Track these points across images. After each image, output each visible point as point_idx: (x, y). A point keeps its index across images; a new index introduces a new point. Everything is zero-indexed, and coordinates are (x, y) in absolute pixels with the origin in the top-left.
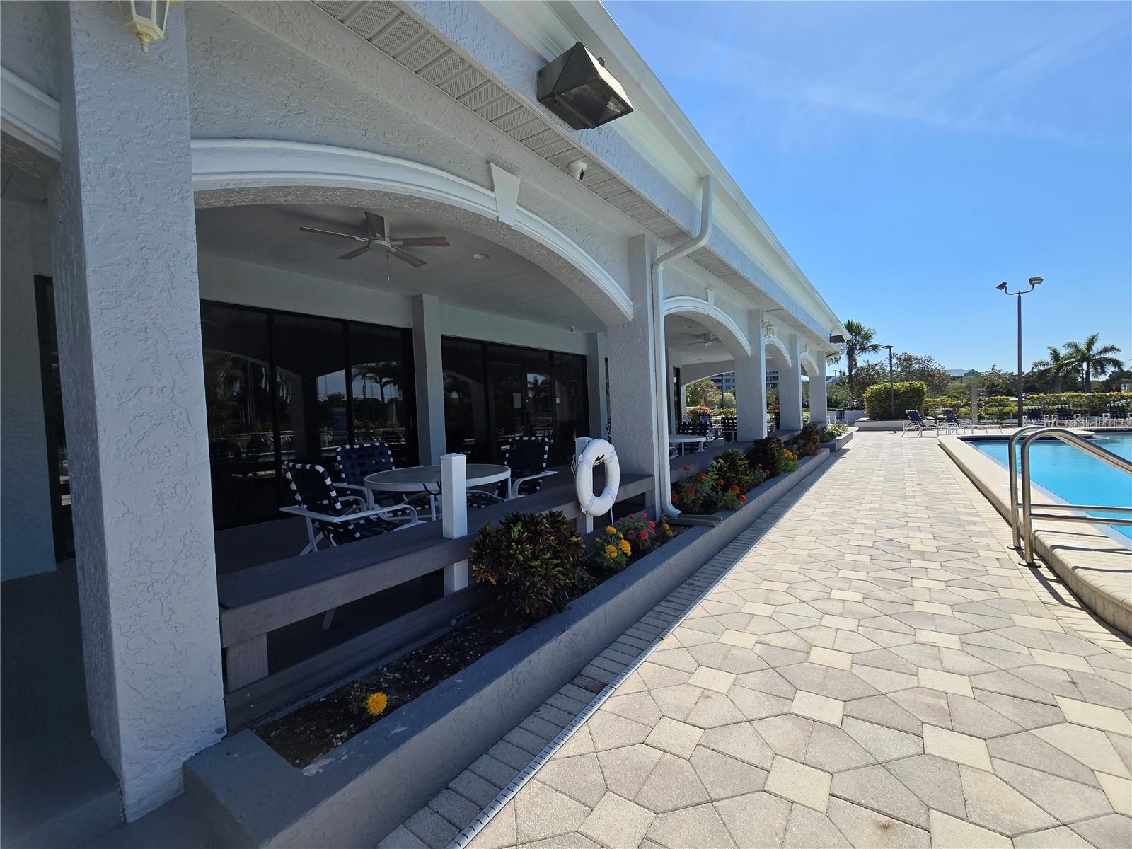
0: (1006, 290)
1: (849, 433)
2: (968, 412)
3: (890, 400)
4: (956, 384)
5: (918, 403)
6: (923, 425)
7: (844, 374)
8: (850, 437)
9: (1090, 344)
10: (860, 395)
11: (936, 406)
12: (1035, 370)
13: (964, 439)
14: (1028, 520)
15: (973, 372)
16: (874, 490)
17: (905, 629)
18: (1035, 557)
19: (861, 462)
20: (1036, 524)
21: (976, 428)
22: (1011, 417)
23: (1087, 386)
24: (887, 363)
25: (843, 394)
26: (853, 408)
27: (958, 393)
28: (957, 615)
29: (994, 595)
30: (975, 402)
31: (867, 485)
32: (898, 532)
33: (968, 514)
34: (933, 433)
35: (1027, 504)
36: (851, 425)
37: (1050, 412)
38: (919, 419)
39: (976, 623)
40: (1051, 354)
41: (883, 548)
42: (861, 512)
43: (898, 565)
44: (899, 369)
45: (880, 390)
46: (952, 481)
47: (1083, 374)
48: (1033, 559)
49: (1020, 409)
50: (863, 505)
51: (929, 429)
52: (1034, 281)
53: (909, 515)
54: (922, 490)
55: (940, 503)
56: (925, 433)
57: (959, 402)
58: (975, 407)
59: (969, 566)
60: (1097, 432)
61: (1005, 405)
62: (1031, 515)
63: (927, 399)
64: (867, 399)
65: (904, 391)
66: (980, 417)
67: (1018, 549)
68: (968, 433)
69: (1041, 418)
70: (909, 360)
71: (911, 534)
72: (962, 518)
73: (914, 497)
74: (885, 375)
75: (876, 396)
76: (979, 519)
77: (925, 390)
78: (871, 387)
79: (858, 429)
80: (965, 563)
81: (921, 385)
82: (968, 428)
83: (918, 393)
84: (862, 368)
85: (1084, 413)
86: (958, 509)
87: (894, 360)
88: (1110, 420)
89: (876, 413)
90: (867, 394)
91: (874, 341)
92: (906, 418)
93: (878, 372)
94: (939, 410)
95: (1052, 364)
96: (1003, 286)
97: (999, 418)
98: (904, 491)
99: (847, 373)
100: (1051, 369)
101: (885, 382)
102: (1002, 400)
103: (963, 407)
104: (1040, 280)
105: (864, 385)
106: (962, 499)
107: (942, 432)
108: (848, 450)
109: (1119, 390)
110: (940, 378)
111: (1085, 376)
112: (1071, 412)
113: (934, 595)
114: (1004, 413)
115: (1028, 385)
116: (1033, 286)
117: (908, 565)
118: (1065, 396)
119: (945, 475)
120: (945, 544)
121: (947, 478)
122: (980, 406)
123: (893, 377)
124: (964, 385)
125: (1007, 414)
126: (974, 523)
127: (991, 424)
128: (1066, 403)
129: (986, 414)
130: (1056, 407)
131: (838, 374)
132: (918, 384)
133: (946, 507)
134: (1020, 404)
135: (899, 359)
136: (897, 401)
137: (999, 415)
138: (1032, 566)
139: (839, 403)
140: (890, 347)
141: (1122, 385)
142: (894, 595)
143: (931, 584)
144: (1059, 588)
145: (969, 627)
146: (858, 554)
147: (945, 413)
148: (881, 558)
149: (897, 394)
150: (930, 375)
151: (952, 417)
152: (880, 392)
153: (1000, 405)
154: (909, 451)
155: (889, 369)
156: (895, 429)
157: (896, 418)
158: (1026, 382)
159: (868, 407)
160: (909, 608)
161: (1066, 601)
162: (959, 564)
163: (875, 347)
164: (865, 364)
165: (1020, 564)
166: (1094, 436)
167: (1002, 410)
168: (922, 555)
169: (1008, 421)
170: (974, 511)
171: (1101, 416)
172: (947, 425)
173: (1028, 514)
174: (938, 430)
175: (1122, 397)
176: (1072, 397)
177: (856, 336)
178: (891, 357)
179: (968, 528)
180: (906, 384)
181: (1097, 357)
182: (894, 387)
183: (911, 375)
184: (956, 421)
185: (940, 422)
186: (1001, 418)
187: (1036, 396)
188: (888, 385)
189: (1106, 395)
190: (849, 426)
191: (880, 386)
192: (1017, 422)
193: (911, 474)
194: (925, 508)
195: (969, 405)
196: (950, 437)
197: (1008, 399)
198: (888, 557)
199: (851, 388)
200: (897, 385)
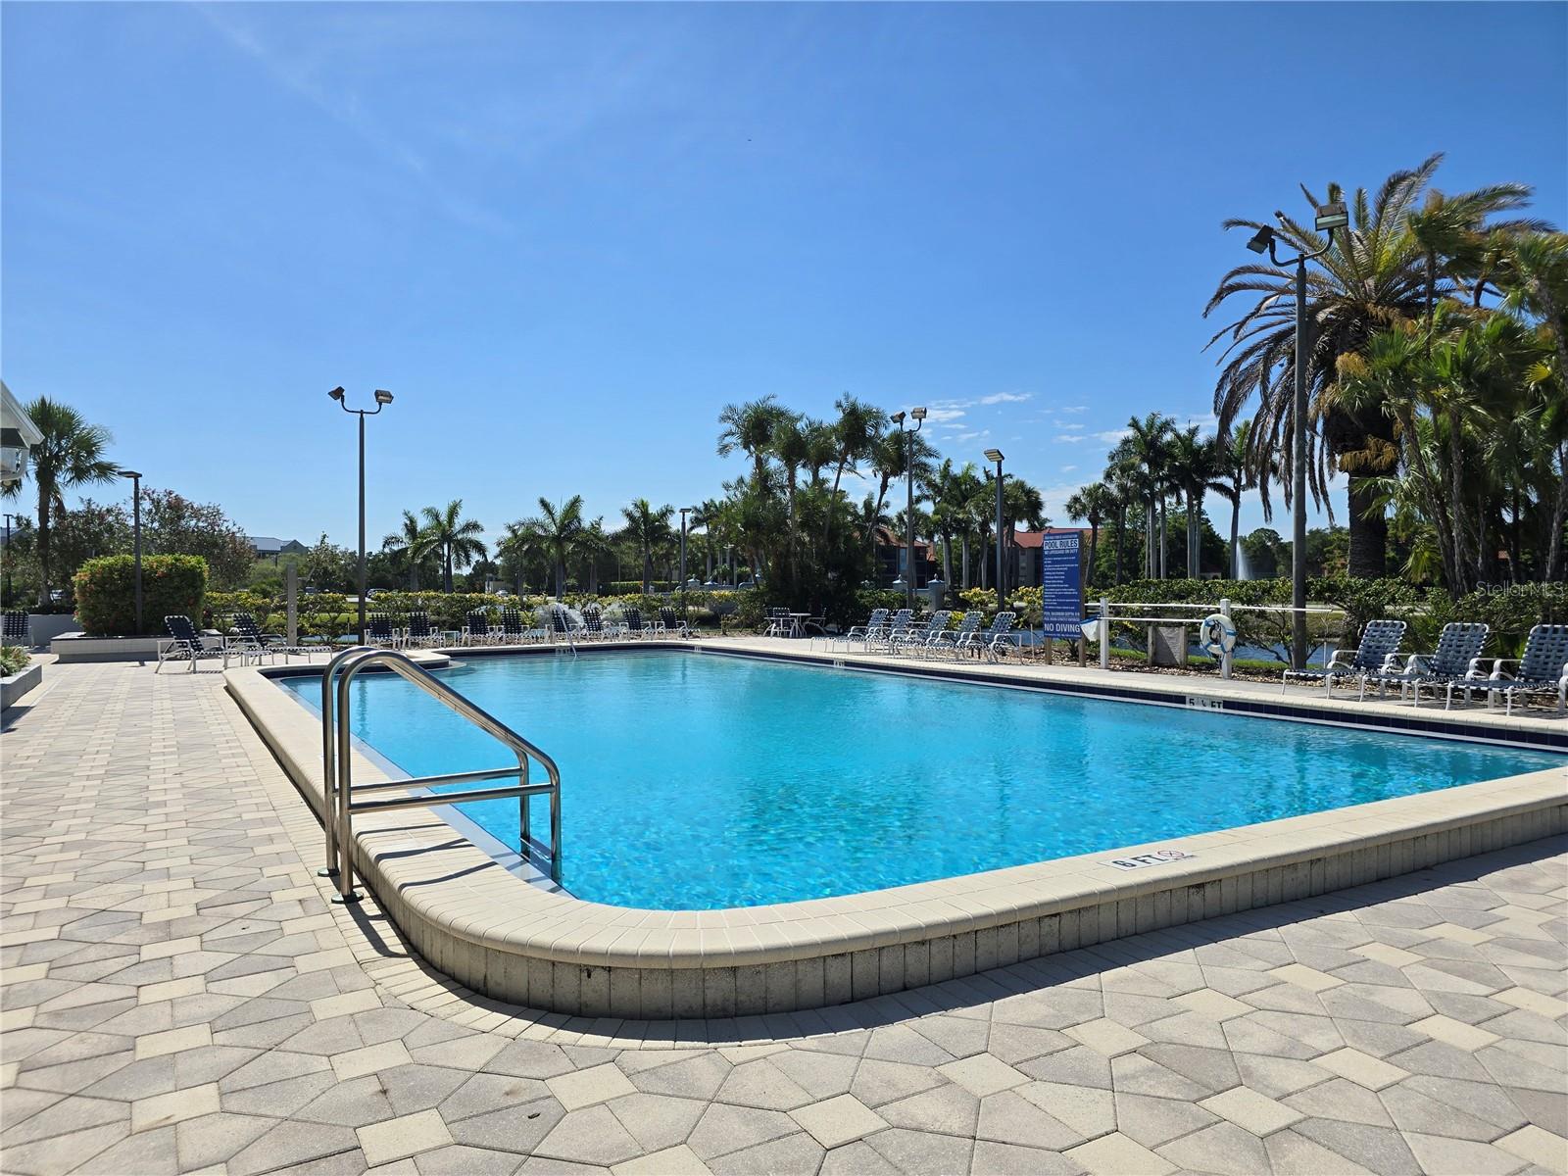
0: (343, 401)
1: (31, 668)
2: (282, 621)
3: (134, 594)
4: (266, 565)
5: (191, 601)
6: (198, 648)
7: (29, 523)
8: (35, 677)
9: (453, 512)
10: (65, 579)
11: (227, 608)
12: (387, 550)
13: (270, 674)
14: (346, 817)
15: (295, 546)
16: (78, 801)
17: (111, 1111)
18: (356, 881)
19: (55, 738)
20: (360, 822)
21: (294, 652)
22: (348, 631)
23: (447, 583)
24: (130, 508)
25: (25, 571)
26: (48, 609)
27: (270, 585)
28: (220, 1038)
29: (289, 973)
30: (292, 603)
31: (62, 791)
32: (121, 888)
33: (263, 822)
34: (216, 664)
35: (346, 789)
36: (42, 647)
37: (401, 624)
38: (190, 636)
39: (252, 1043)
40: (406, 525)
41: (82, 934)
42: (38, 860)
43: (113, 965)
44: (156, 525)
45: (111, 568)
46: (242, 760)
47: (444, 562)
48: (352, 887)
49: (362, 616)
50: (47, 841)
51: (210, 656)
52: (383, 397)
53: (149, 846)
54: (183, 786)
55: (216, 808)
56: (201, 664)
57: (267, 600)
58: (293, 612)
59: (254, 929)
60: (454, 655)
61: (340, 610)
62: (351, 806)
63: (209, 594)
64: (83, 588)
65: (165, 575)
66: (301, 632)
67: (334, 873)
68: (279, 661)
69: (389, 634)
70: (177, 507)
71: (149, 888)
72: (251, 833)
73: (164, 804)
74: (127, 536)
75: (102, 583)
76: (277, 829)
77: (206, 574)
78: (92, 561)
79: (56, 658)
80: (246, 923)
81: (199, 563)
82: (281, 651)
83: (192, 577)
84: (75, 515)
85: (441, 625)
86: (245, 817)
87: (146, 505)
88: (470, 637)
89: (100, 621)
90: (80, 576)
91: (104, 457)
92: (166, 633)
93: (110, 528)
94: (230, 618)
95: (406, 543)
96: (338, 394)
97: (331, 635)
98: (145, 795)
99: (36, 524)
100: (406, 549)
101: (125, 551)
102: (335, 601)
103: (275, 611)
104: (389, 398)
105: (75, 554)
106: (254, 794)
107: (234, 661)
108: (25, 710)
109: (482, 590)
110: (234, 551)
111: (445, 564)
112: (426, 624)
113: (181, 1012)
114: (339, 625)
115: (376, 575)
116: (380, 404)
117: (134, 959)
118: (421, 596)
119: (230, 748)
120: (212, 893)
121: (233, 755)
122: (301, 609)
123: (140, 541)
124: (279, 569)
125: (343, 625)
126: (271, 839)
127: (319, 644)
128: (421, 609)
129: (311, 626)
130: (408, 614)
131: (13, 524)
132: (192, 560)
133: (224, 816)
134: (361, 608)
135: (156, 503)
136: (148, 596)
137: (332, 628)
138: (351, 901)
139: (17, 597)
140: (136, 476)
141: (486, 583)
142: (95, 1039)
143: (176, 989)
144: (383, 929)
145: (236, 1055)
146: (20, 965)
147: (242, 622)
148: (76, 959)
149: (148, 579)
150: (215, 545)
151: (256, 633)
152: (111, 573)
153: (332, 610)
154: (167, 704)
155: (132, 522)
156: (143, 658)
157: (146, 631)
158: (374, 570)
159: (83, 608)
160: (124, 1059)
161: (390, 948)
162: (235, 929)
163: (105, 470)
164: (81, 507)
165: (333, 902)
166: (450, 662)
167: (336, 618)
168: (167, 931)
169: (344, 638)
170: (273, 814)
171: (461, 631)
172: (242, 646)
173: (346, 805)
174: (227, 656)
175: (482, 602)
176: (428, 599)
177: (59, 437)
178: (137, 500)
179: (259, 850)
180: (168, 559)
181: (460, 537)
182: (144, 564)
183: (179, 540)
184: (259, 640)
185: (233, 640)
186: (333, 633)
187: (383, 595)
188: (131, 558)
189: (465, 598)
190: (38, 651)
191: (111, 560)
192: (357, 640)
193: (164, 754)
194: (183, 824)
195: (284, 608)
196: (245, 671)
197: (344, 599)
198: (92, 953)
199: (46, 562)
200: (149, 561)
